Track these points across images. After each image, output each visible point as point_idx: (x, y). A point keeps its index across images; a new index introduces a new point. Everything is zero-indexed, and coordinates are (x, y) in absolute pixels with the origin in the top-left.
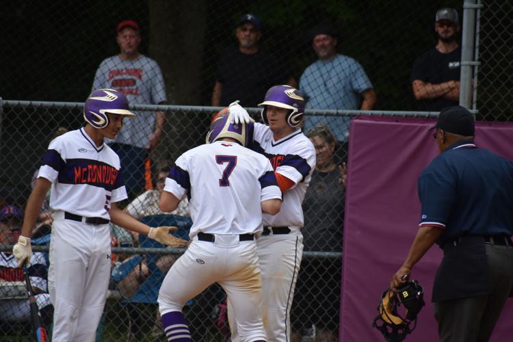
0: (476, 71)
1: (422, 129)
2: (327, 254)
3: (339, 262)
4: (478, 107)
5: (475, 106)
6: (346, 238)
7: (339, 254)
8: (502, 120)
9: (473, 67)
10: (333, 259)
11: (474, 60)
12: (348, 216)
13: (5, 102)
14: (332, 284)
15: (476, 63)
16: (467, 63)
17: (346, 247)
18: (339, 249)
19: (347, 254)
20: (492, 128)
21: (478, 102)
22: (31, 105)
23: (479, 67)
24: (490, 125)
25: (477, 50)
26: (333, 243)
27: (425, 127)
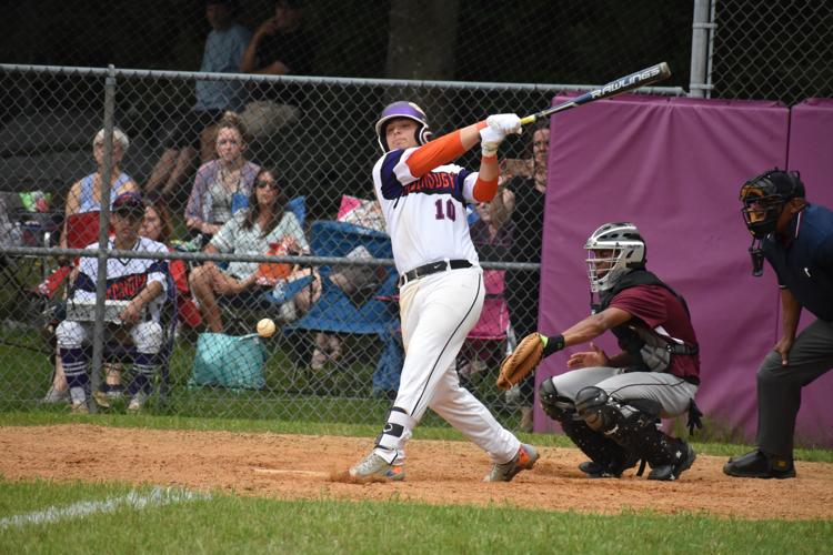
0: (712, 36)
1: (641, 109)
2: (522, 265)
3: (536, 276)
4: (714, 81)
5: (709, 79)
6: (545, 246)
7: (536, 265)
8: (743, 97)
9: (708, 30)
10: (529, 272)
11: (709, 21)
12: (548, 217)
13: (118, 70)
14: (528, 303)
15: (712, 25)
16: (701, 25)
17: (544, 256)
18: (537, 260)
19: (546, 266)
20: (730, 108)
21: (713, 74)
22: (150, 75)
23: (716, 30)
24: (728, 104)
25: (713, 9)
26: (529, 251)
27: (645, 107)
